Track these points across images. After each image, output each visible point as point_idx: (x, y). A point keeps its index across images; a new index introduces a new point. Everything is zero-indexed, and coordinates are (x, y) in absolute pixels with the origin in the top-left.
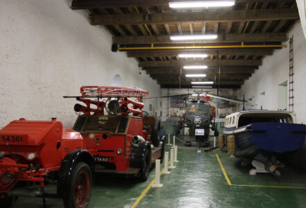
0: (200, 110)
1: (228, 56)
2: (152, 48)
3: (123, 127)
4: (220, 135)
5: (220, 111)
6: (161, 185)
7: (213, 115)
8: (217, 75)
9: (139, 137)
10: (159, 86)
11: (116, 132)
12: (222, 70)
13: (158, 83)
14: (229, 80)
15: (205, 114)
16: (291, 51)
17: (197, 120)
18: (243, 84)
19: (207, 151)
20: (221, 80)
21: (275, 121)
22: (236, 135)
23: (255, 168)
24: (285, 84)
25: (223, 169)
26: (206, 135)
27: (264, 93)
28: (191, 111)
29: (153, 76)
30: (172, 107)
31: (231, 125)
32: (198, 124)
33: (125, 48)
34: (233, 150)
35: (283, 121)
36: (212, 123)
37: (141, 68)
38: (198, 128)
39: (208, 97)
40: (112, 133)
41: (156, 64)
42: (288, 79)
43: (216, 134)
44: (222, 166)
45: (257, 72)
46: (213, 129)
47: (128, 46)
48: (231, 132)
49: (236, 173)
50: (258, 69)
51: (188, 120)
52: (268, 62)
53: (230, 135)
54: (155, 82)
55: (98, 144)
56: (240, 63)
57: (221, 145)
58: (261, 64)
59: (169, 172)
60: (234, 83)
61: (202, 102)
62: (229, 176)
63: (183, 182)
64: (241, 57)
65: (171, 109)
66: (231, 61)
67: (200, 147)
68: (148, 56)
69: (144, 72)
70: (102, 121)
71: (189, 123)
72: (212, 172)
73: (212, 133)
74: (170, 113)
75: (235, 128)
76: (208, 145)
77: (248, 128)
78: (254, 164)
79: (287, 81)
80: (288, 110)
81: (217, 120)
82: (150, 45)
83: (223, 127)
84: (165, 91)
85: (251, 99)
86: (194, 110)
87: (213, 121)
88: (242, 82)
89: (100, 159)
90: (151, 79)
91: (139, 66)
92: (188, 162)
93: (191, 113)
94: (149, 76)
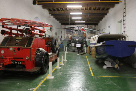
0: (79, 35)
1: (92, 8)
2: (54, 2)
3: (30, 43)
4: (88, 47)
5: (88, 36)
6: (53, 77)
7: (85, 37)
8: (87, 18)
9: (41, 49)
10: (60, 24)
11: (26, 46)
12: (89, 16)
13: (60, 23)
14: (93, 21)
15: (81, 37)
16: (125, 4)
17: (77, 39)
18: (99, 23)
19: (81, 55)
20: (89, 21)
21: (116, 40)
22: (96, 47)
23: (106, 65)
24: (120, 22)
25: (89, 65)
26: (82, 47)
27: (109, 27)
28: (74, 35)
29: (57, 19)
30: (66, 34)
31: (94, 42)
32: (78, 41)
33: (40, 3)
34: (95, 56)
35: (120, 40)
36: (84, 41)
37: (50, 15)
38: (78, 43)
39: (83, 29)
40: (23, 47)
41: (57, 12)
42: (123, 18)
43: (87, 46)
44: (89, 63)
45: (106, 17)
46: (85, 44)
47: (41, 2)
48: (94, 46)
49: (96, 67)
50: (106, 15)
51: (73, 40)
52: (112, 11)
53: (93, 47)
54: (58, 22)
55: (15, 54)
56: (98, 12)
57: (88, 52)
58: (108, 12)
59: (60, 68)
60: (95, 22)
61: (80, 31)
62: (92, 70)
63: (66, 75)
64: (99, 9)
65: (66, 35)
66: (94, 11)
67: (79, 52)
68: (53, 8)
69: (52, 17)
70: (18, 40)
71: (73, 41)
72: (83, 67)
73: (85, 45)
74: (66, 37)
75: (96, 44)
76: (82, 51)
77: (103, 44)
78: (106, 62)
79: (122, 20)
80: (124, 34)
81: (87, 40)
82: (53, 1)
83: (90, 43)
84: (63, 26)
85: (103, 30)
86: (76, 35)
87: (85, 40)
88: (99, 22)
89: (17, 63)
90: (56, 20)
91: (49, 13)
92: (72, 61)
93: (74, 36)
94: (55, 19)
